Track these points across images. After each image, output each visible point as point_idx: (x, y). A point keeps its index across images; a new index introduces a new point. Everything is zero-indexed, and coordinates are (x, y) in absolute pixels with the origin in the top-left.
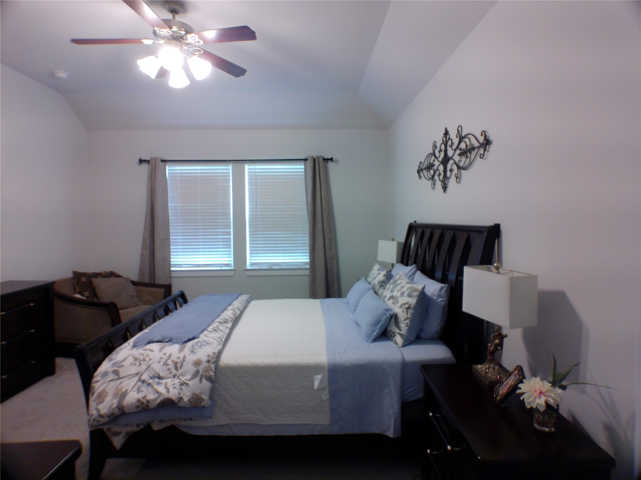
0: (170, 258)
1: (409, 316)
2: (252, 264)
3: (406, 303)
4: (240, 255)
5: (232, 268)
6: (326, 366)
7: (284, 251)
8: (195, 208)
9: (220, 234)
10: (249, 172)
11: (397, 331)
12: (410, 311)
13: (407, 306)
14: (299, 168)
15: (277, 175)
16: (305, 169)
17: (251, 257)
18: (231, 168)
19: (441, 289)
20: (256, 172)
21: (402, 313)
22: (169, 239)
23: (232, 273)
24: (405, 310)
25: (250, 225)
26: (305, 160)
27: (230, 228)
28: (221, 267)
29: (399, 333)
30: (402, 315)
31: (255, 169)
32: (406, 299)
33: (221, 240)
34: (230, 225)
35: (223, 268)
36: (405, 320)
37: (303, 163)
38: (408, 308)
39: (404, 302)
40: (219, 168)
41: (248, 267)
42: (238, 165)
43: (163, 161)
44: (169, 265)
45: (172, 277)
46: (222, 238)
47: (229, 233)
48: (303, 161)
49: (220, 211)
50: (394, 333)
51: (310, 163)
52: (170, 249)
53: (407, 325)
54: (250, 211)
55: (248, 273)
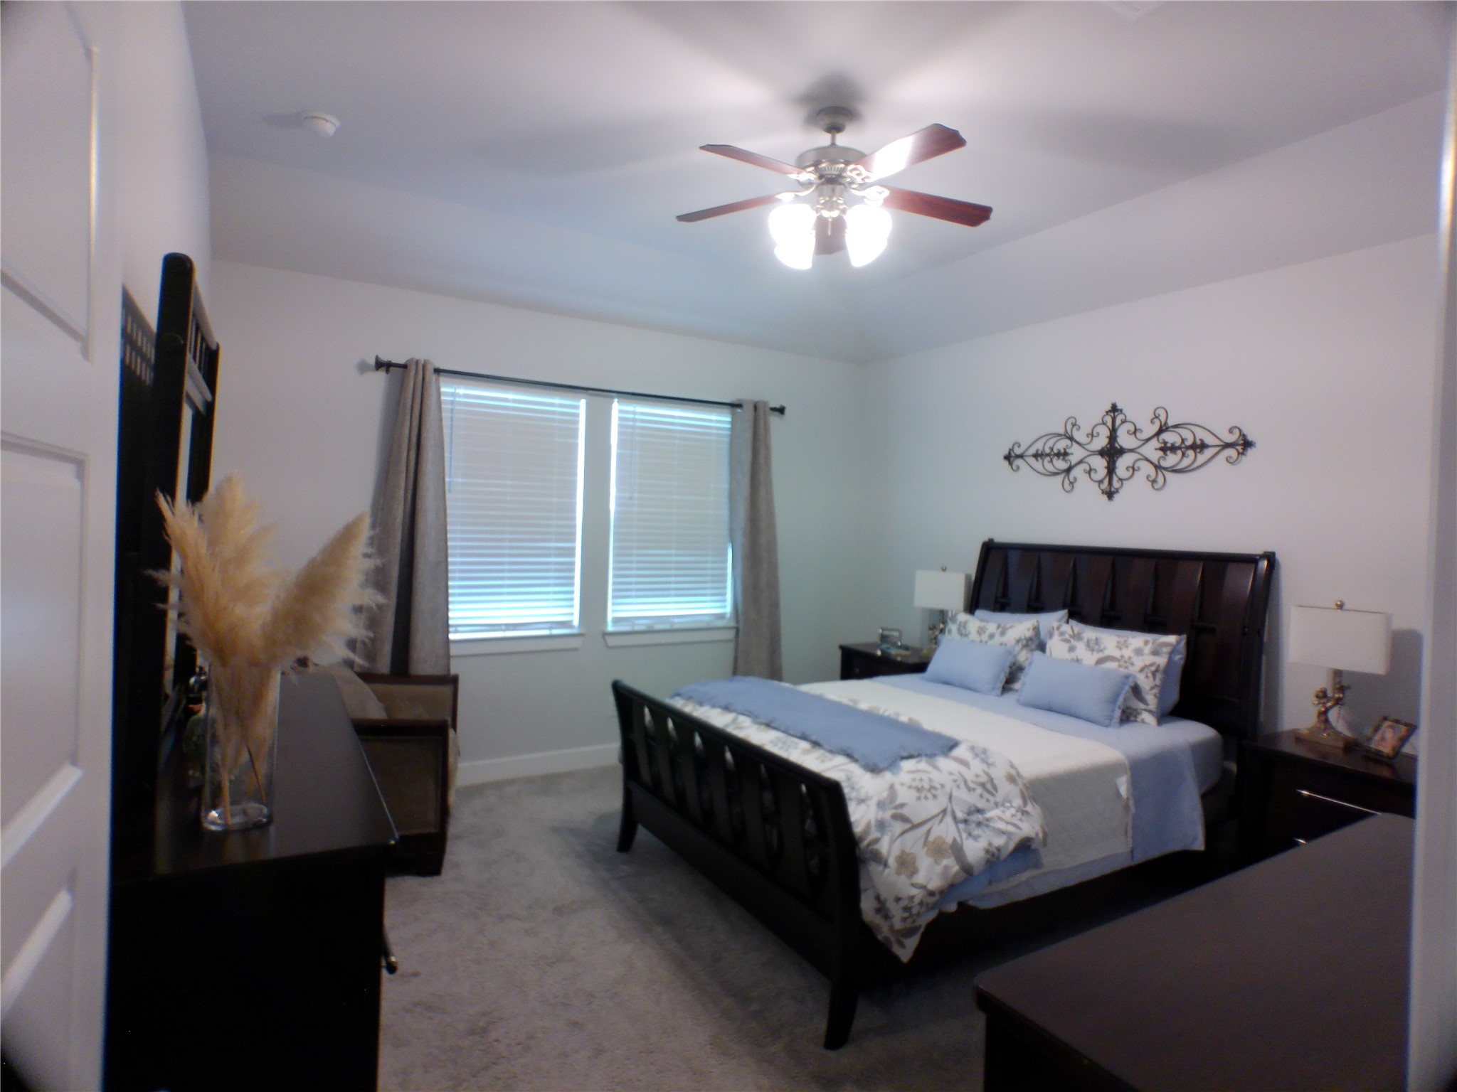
0: (447, 610)
1: (1158, 682)
2: (617, 621)
3: (1152, 665)
4: (593, 601)
5: (575, 631)
6: (1126, 762)
7: (681, 592)
8: (498, 490)
9: (553, 552)
10: (621, 419)
11: (1142, 706)
12: (1159, 676)
13: (1153, 668)
14: (719, 420)
15: (674, 431)
16: (732, 423)
17: (614, 604)
18: (583, 403)
19: (1178, 642)
20: (634, 420)
21: (1146, 679)
22: (447, 563)
23: (576, 643)
24: (1150, 675)
25: (615, 534)
26: (734, 406)
27: (574, 541)
28: (550, 628)
29: (1146, 710)
30: (1145, 683)
31: (634, 413)
32: (1149, 659)
33: (552, 567)
34: (574, 534)
35: (556, 632)
36: (1152, 688)
37: (727, 410)
38: (1154, 674)
39: (1147, 663)
40: (556, 402)
41: (610, 628)
42: (600, 400)
43: (438, 371)
44: (446, 627)
45: (453, 657)
46: (556, 563)
47: (571, 552)
48: (729, 407)
49: (555, 500)
50: (1136, 710)
51: (746, 413)
52: (447, 587)
53: (1155, 695)
54: (618, 505)
55: (612, 641)
